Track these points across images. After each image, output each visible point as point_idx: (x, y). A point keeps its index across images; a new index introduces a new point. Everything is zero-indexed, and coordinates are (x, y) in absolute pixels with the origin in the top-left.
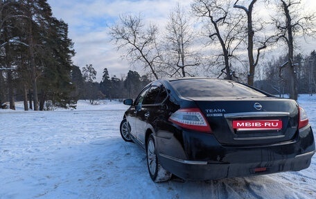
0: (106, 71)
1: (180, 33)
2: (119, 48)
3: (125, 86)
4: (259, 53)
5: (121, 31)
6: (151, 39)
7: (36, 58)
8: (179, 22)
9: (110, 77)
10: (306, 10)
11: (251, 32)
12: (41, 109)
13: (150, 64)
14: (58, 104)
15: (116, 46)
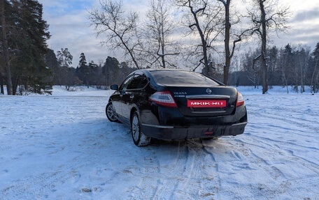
0: (83, 56)
1: (161, 22)
2: (98, 33)
3: (103, 72)
4: (234, 45)
5: (100, 17)
6: (131, 26)
7: (10, 41)
8: (159, 10)
9: (88, 62)
10: (279, 6)
11: (228, 25)
12: (14, 94)
13: (130, 51)
14: (32, 89)
15: (96, 32)
